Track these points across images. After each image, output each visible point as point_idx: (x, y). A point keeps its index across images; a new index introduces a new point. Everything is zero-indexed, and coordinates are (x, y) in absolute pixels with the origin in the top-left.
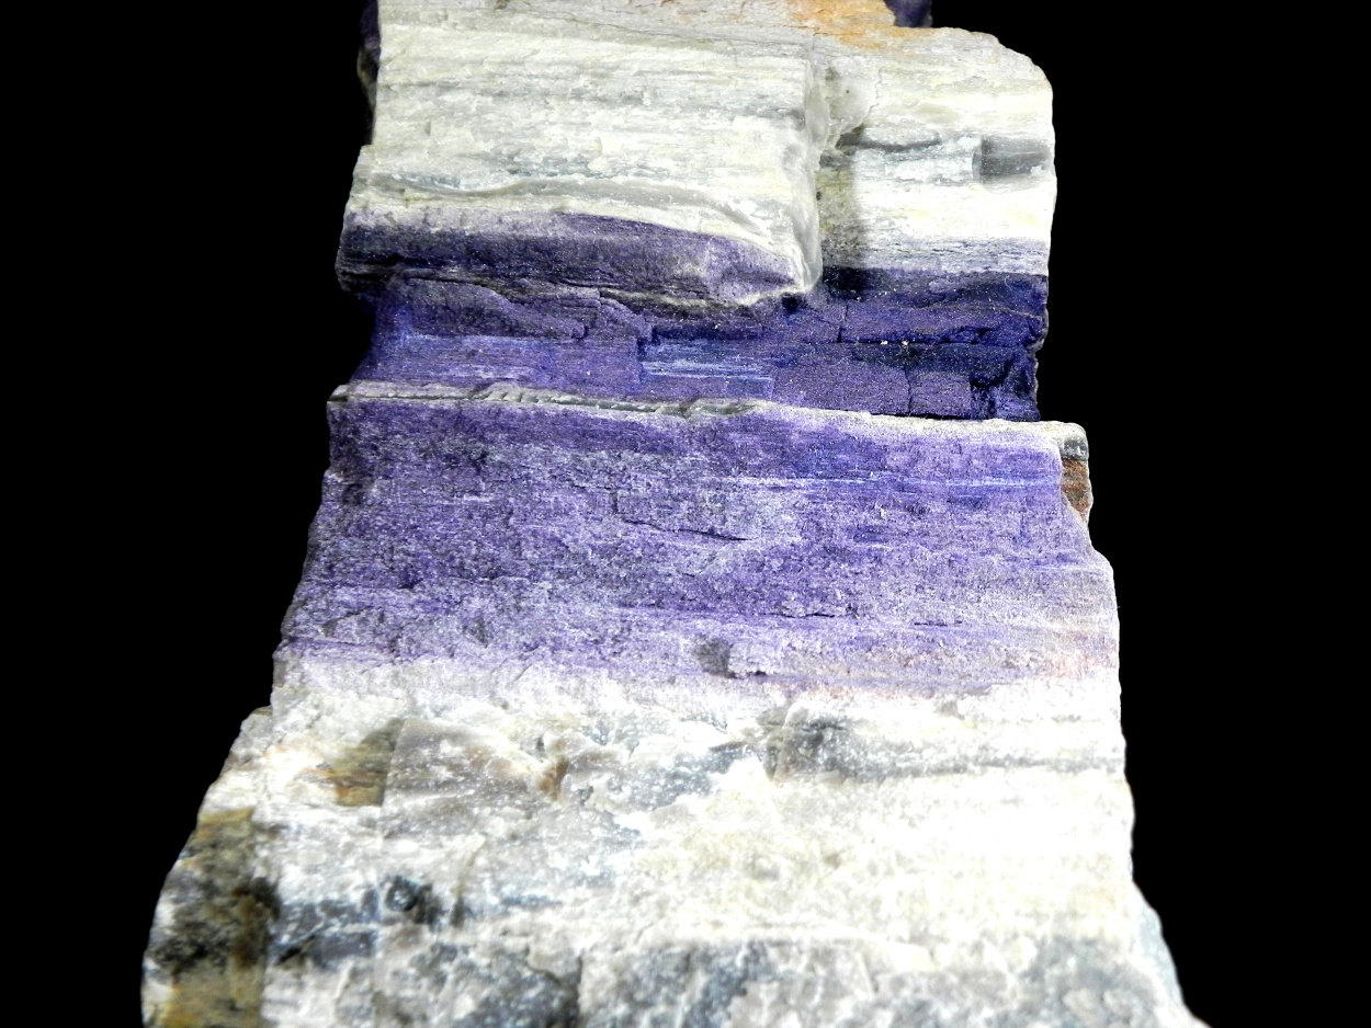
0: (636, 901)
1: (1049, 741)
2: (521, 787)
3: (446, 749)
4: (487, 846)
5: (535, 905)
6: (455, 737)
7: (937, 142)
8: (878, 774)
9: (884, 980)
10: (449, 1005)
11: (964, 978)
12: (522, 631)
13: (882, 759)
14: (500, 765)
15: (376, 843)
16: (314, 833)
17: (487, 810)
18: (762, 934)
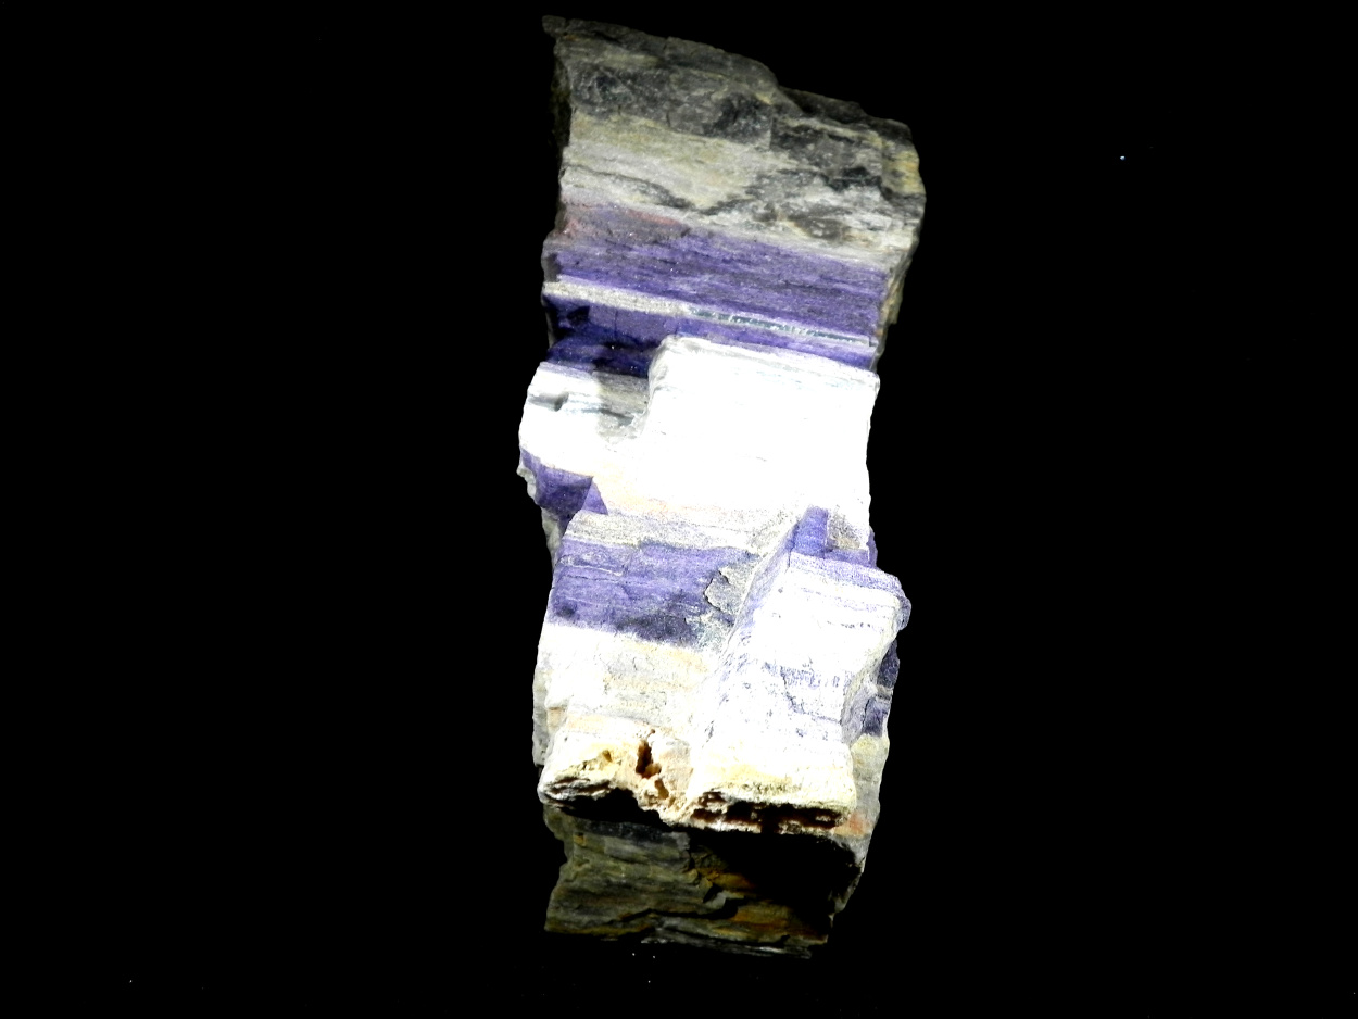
0: (750, 167)
1: (588, 180)
2: (791, 218)
3: (820, 233)
4: (804, 195)
5: (785, 172)
6: (816, 236)
7: (585, 411)
8: (656, 186)
9: (664, 118)
10: (816, 149)
11: (636, 114)
12: (792, 263)
13: (653, 191)
14: (798, 225)
15: (845, 205)
16: (868, 210)
17: (804, 210)
18: (705, 139)
